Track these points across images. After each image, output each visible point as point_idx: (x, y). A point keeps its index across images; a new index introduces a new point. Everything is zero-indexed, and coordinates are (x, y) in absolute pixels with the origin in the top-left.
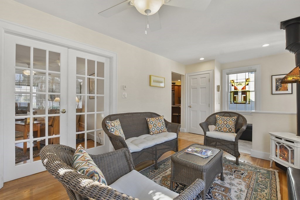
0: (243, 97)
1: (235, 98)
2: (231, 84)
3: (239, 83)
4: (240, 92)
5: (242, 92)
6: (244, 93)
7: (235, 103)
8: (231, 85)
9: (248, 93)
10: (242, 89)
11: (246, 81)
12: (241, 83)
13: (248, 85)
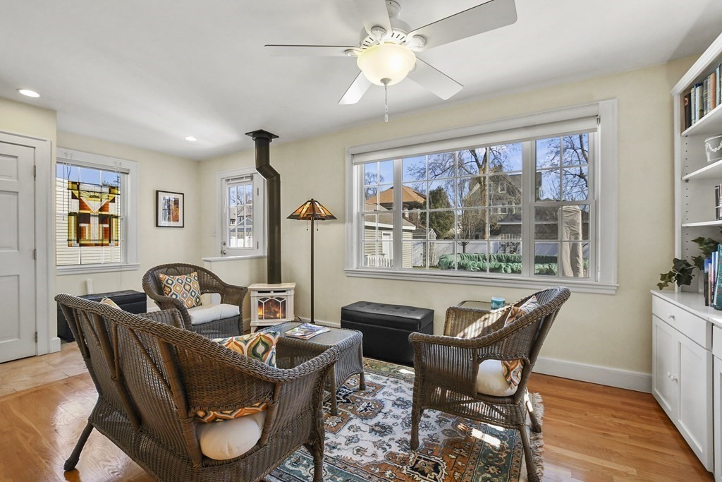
0: (101, 229)
1: (80, 233)
2: (70, 194)
3: (92, 194)
4: (94, 216)
5: (100, 216)
6: (105, 219)
7: (81, 245)
8: (70, 197)
9: (114, 219)
10: (101, 210)
11: (110, 193)
12: (97, 194)
13: (113, 201)
